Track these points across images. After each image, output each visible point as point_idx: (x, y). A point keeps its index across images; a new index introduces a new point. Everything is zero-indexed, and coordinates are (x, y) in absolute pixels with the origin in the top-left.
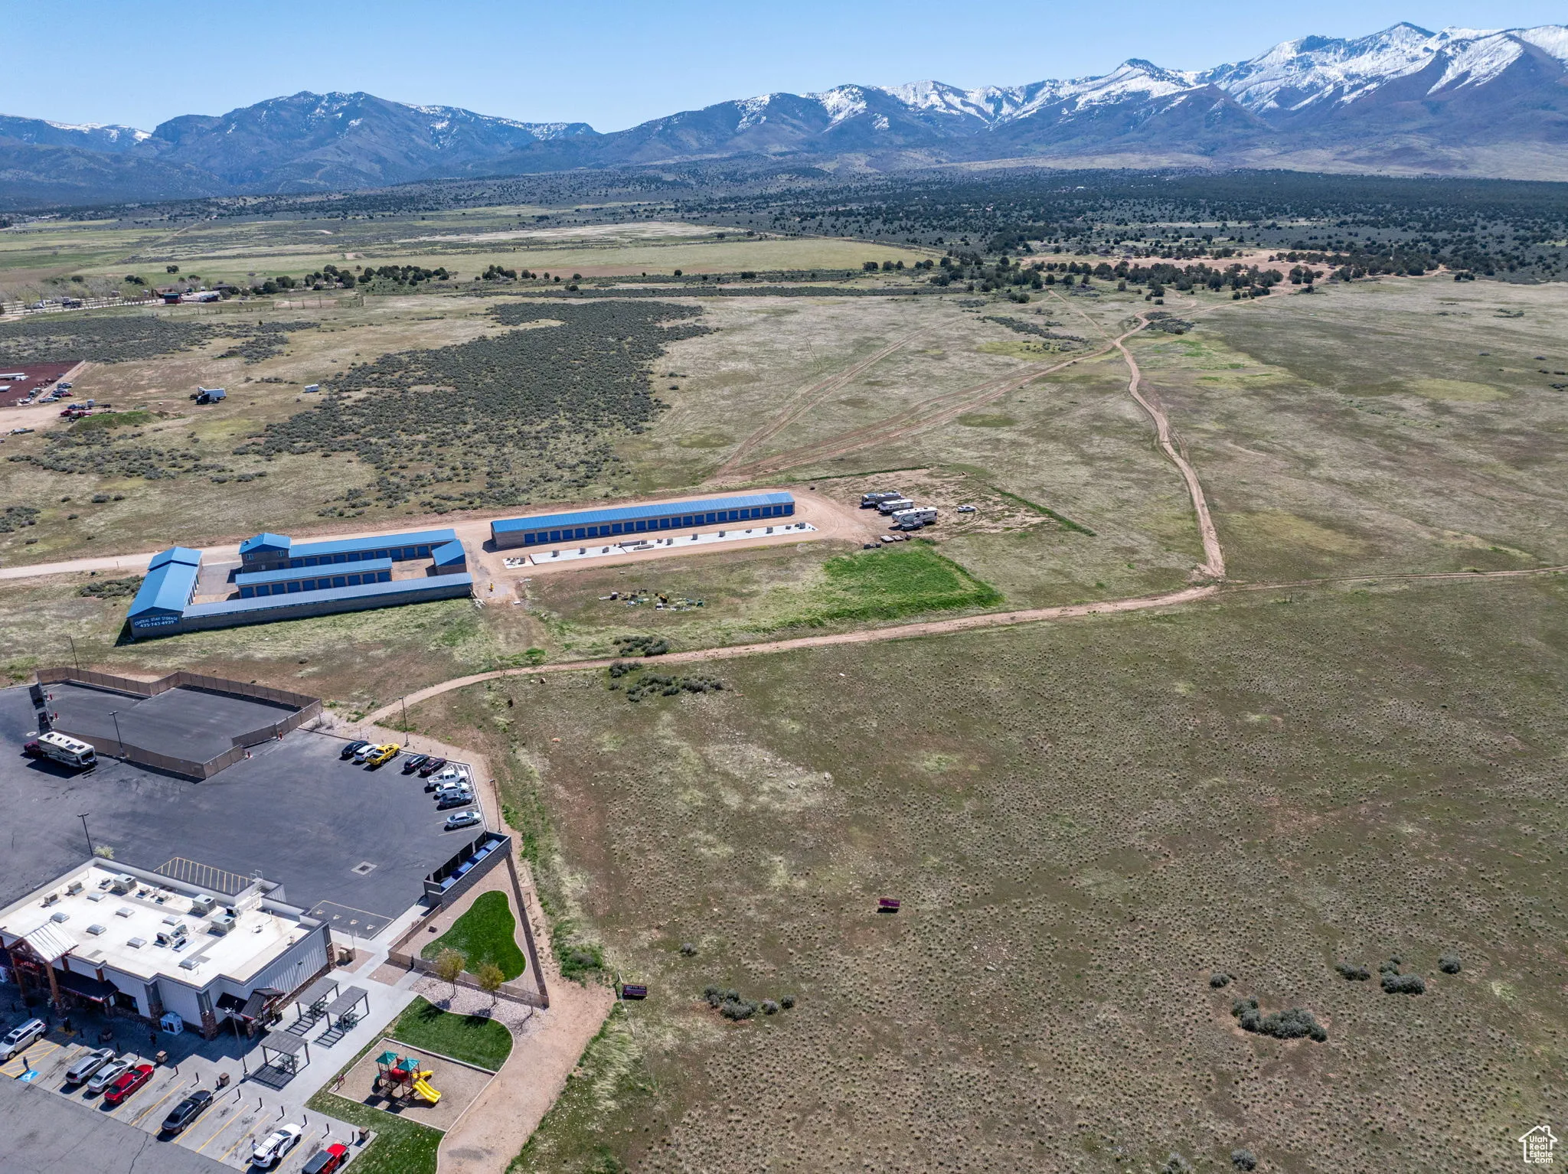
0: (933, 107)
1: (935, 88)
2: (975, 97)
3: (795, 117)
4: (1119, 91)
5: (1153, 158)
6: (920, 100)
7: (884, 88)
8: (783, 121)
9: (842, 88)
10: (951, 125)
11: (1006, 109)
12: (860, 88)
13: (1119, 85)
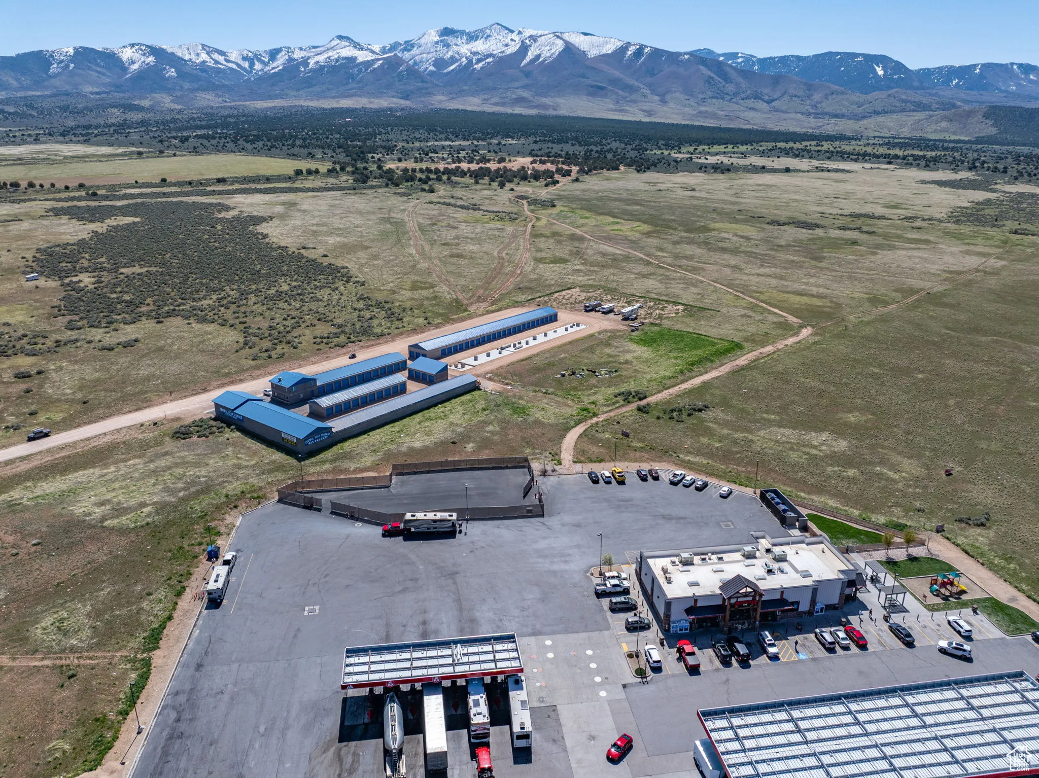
0: (204, 62)
1: (203, 49)
2: (234, 56)
3: (98, 65)
4: (336, 56)
5: (376, 101)
6: (193, 57)
7: (164, 47)
8: (89, 68)
9: (132, 45)
10: (221, 75)
11: (258, 66)
12: (147, 46)
13: (335, 52)
